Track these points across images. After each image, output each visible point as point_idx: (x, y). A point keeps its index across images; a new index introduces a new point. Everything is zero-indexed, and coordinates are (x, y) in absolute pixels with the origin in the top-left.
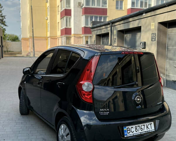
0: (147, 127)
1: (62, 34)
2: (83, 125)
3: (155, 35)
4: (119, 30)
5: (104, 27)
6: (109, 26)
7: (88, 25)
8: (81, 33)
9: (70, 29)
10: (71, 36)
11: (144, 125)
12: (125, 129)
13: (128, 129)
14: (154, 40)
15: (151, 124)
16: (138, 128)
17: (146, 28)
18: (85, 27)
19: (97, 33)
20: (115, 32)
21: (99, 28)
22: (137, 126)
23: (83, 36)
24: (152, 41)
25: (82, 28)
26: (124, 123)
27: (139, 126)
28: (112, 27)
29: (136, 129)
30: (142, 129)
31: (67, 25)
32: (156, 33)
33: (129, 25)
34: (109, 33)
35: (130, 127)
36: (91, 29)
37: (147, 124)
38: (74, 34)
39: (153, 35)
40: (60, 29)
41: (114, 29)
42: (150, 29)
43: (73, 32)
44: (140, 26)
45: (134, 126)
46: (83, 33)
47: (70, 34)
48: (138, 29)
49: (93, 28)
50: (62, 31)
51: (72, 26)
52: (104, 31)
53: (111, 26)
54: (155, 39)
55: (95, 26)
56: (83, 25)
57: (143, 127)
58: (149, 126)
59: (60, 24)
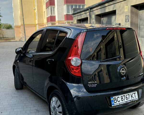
0: (132, 96)
1: (48, 21)
2: (73, 97)
3: (129, 17)
4: (96, 14)
5: (83, 13)
6: (88, 11)
7: (69, 13)
8: (64, 20)
9: (55, 17)
10: (55, 23)
11: (129, 95)
12: (112, 99)
13: (115, 99)
14: (127, 21)
15: (134, 93)
16: (124, 97)
17: (120, 11)
18: (67, 15)
19: (78, 18)
20: (93, 16)
21: (79, 14)
22: (122, 95)
23: (66, 22)
24: (126, 22)
25: (65, 15)
26: (111, 94)
27: (124, 96)
28: (91, 12)
29: (122, 99)
30: (127, 99)
31: (51, 14)
32: (129, 15)
33: (105, 10)
34: (88, 17)
35: (116, 97)
36: (72, 15)
37: (132, 93)
38: (58, 21)
39: (126, 16)
40: (46, 17)
41: (93, 14)
42: (124, 12)
43: (57, 19)
44: (114, 9)
45: (120, 96)
46: (65, 20)
47: (55, 20)
48: (113, 13)
49: (74, 14)
50: (48, 18)
51: (56, 15)
52: (84, 16)
53: (89, 11)
54: (129, 20)
55: (76, 12)
56: (65, 13)
57: (128, 96)
58: (133, 96)
59: (46, 13)
